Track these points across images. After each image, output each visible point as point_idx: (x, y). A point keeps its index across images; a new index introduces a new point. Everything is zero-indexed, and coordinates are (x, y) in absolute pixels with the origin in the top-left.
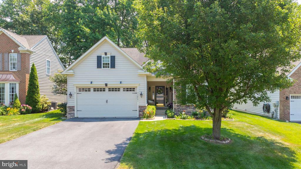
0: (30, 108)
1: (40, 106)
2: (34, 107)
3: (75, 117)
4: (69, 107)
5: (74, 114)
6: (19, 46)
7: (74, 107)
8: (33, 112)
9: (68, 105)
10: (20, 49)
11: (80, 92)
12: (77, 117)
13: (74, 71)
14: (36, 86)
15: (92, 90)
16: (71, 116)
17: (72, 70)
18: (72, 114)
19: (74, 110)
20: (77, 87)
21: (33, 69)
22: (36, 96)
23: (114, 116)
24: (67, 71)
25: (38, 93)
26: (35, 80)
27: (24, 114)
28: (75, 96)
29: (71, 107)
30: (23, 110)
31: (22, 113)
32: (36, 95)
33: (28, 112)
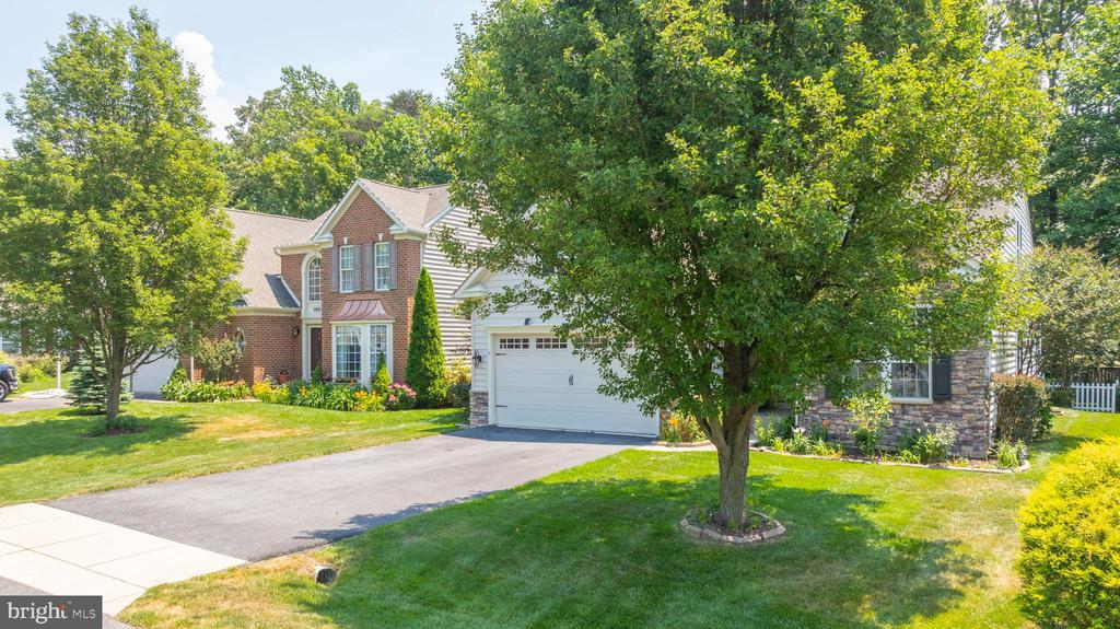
0: (411, 393)
1: (438, 389)
2: (423, 390)
3: (490, 423)
4: (475, 394)
5: (486, 415)
6: (393, 222)
7: (486, 394)
8: (421, 405)
9: (473, 389)
10: (393, 229)
11: (503, 351)
12: (495, 426)
13: (486, 288)
14: (429, 333)
15: (533, 343)
16: (479, 421)
17: (483, 284)
18: (482, 414)
19: (486, 404)
20: (494, 335)
21: (421, 285)
22: (427, 360)
23: (589, 428)
24: (469, 287)
25: (435, 352)
26: (428, 314)
27: (396, 409)
28: (489, 361)
29: (479, 393)
30: (392, 398)
31: (390, 407)
32: (428, 356)
33: (405, 404)
